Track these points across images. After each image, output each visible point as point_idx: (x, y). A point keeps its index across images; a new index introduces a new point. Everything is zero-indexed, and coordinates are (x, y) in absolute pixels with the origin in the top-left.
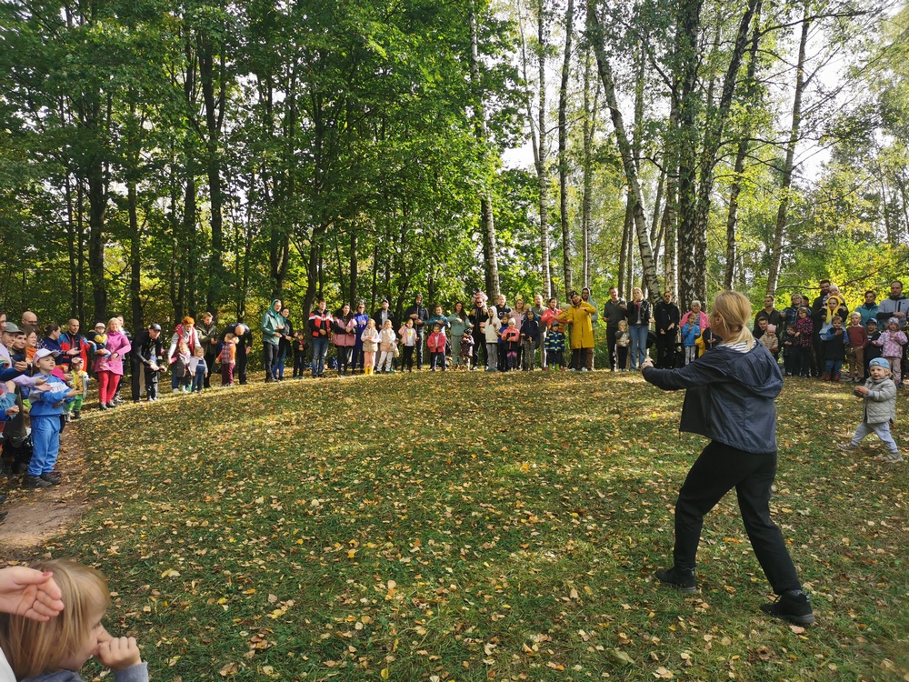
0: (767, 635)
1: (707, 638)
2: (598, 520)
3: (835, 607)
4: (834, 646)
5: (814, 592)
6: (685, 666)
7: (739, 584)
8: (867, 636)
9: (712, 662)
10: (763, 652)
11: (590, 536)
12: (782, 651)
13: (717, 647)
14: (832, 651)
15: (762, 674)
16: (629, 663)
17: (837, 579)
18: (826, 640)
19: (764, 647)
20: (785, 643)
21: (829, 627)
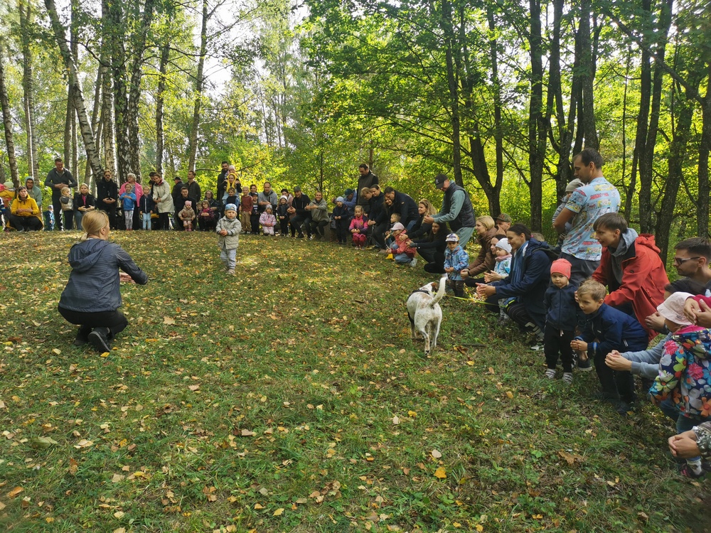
0: (172, 396)
1: (123, 409)
2: (32, 344)
3: (221, 369)
4: (218, 392)
5: (208, 363)
6: (103, 434)
7: (154, 368)
8: (240, 382)
9: (128, 425)
10: (168, 408)
11: (23, 357)
12: (182, 404)
13: (133, 413)
14: (217, 396)
15: (165, 422)
16: (52, 444)
17: (224, 351)
18: (213, 390)
19: (168, 405)
20: (184, 398)
21: (216, 382)
